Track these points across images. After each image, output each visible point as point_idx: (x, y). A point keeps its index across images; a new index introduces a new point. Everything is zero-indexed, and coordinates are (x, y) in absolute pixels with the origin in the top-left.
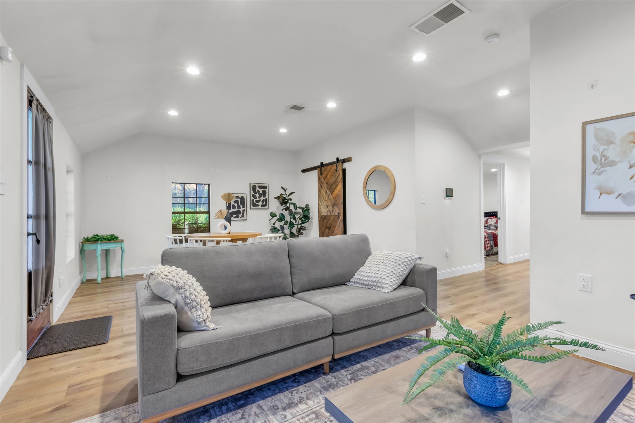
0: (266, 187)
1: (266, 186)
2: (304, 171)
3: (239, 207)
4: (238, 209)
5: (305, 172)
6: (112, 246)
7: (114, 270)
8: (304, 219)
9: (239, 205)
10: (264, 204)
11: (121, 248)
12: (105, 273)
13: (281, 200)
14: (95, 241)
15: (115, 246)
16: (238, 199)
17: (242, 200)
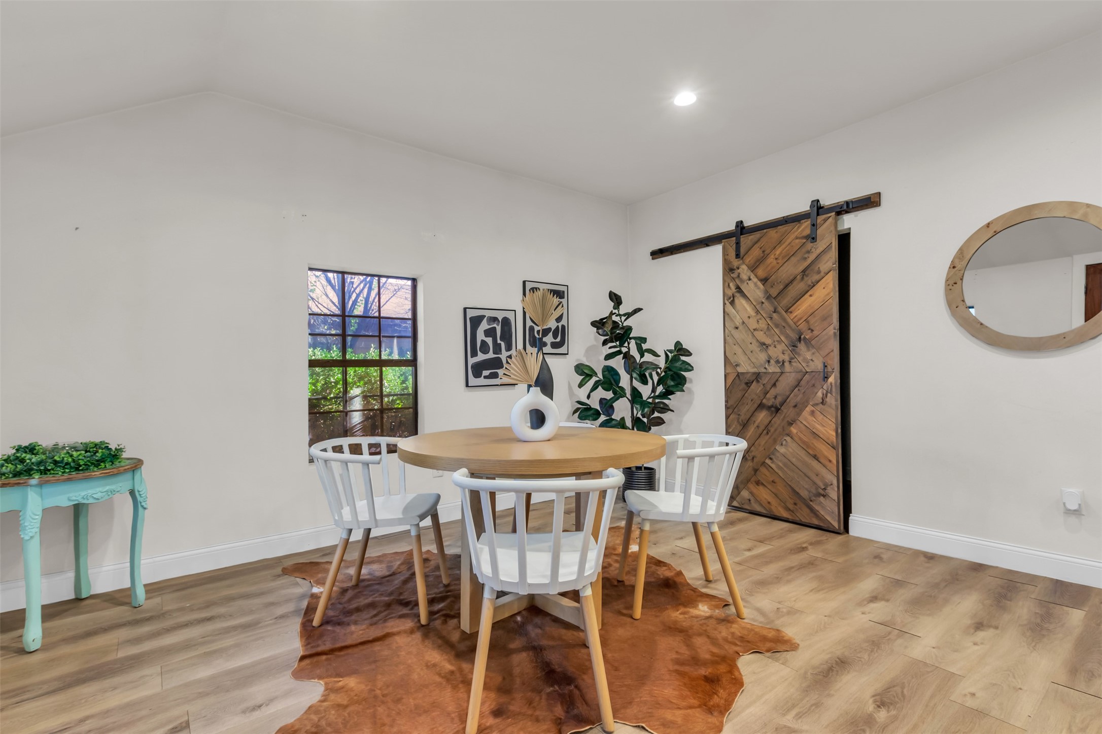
0: (561, 294)
1: (564, 292)
2: (658, 253)
3: (497, 349)
4: (494, 353)
5: (664, 254)
6: (90, 492)
7: (104, 569)
8: (672, 383)
9: (499, 341)
10: (558, 339)
11: (132, 493)
12: (73, 580)
13: (608, 328)
14: (16, 474)
15: (107, 488)
16: (495, 325)
17: (506, 328)
